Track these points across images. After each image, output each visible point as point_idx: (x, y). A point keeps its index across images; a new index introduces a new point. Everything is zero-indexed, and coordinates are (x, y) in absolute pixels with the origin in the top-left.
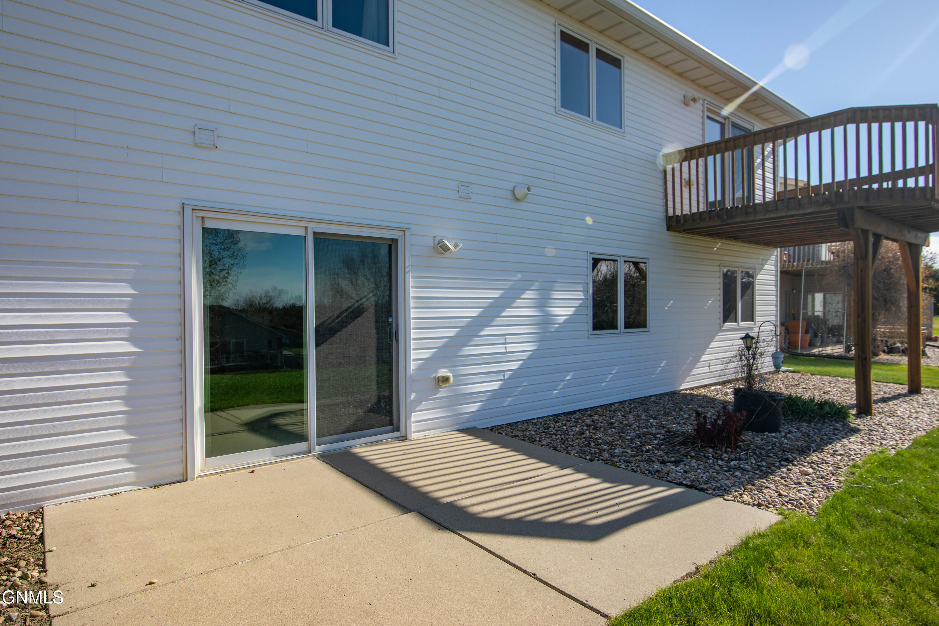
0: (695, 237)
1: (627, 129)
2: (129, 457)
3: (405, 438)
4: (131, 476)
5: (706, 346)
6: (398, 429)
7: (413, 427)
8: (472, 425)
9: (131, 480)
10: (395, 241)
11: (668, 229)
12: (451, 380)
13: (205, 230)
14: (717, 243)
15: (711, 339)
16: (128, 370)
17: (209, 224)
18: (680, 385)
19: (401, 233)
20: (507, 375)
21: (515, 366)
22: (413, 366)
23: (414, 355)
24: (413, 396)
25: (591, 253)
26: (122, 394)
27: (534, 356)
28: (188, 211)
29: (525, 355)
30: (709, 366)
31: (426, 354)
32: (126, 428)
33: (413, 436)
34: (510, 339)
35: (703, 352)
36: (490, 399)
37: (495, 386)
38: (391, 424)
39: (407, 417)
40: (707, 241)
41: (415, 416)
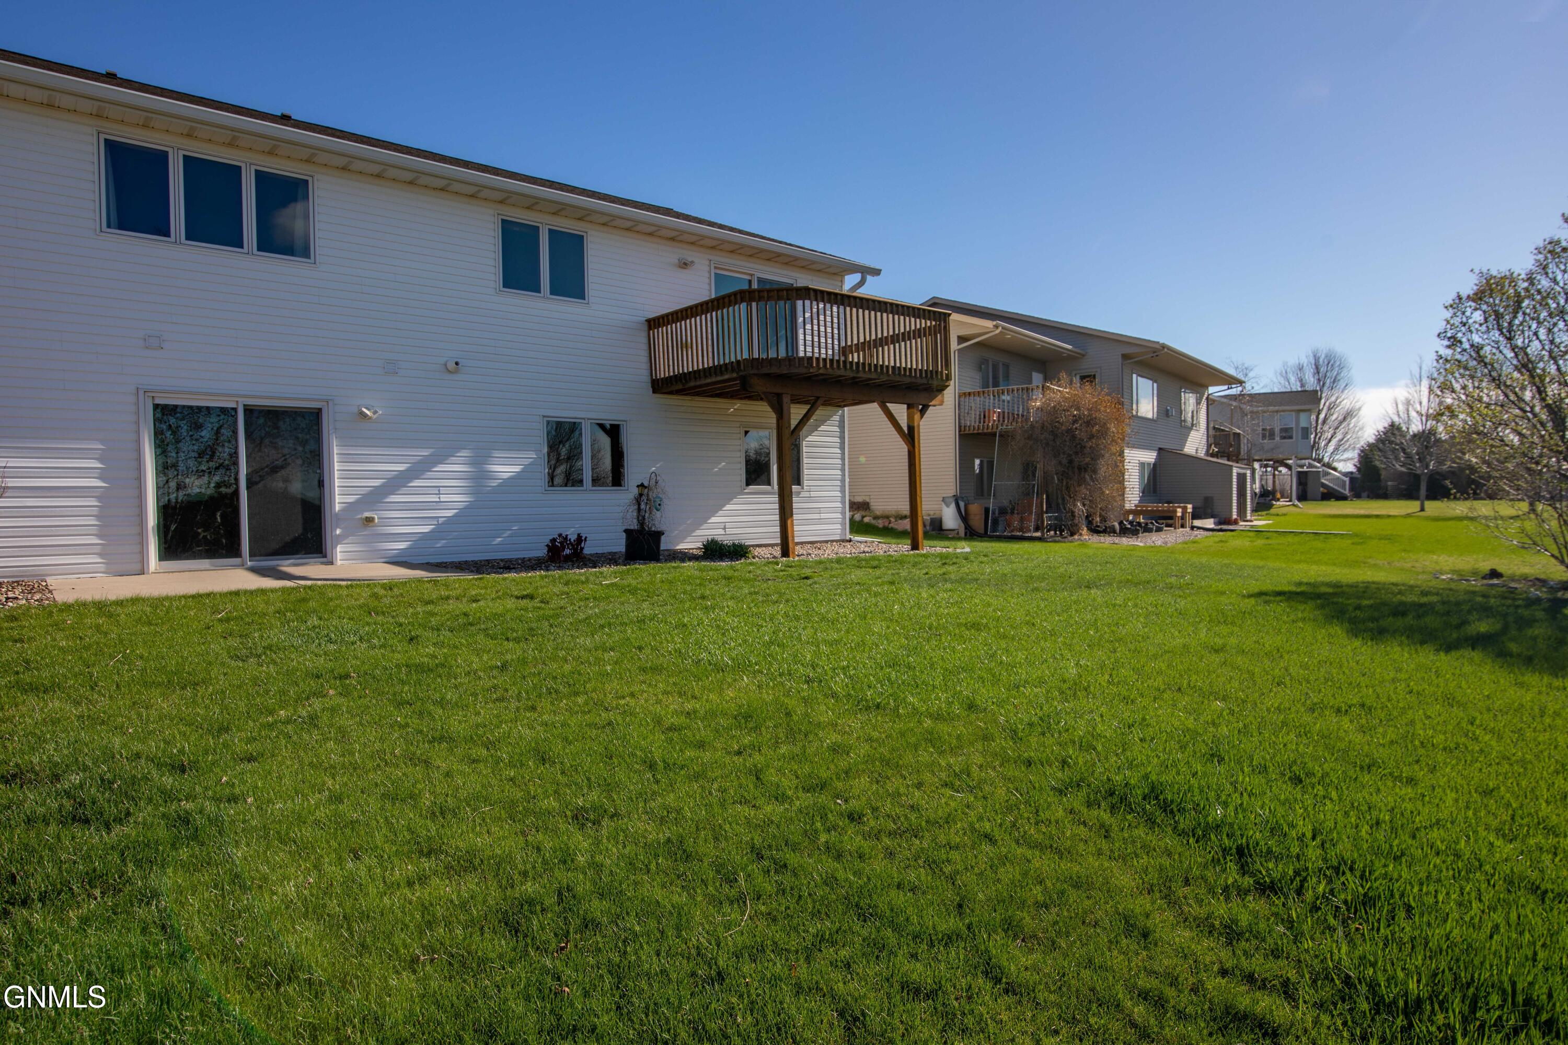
0: (697, 398)
1: (592, 300)
2: (100, 555)
3: (332, 563)
4: (102, 567)
5: (720, 507)
6: (325, 556)
7: (339, 556)
8: (404, 559)
9: (103, 570)
10: (320, 410)
11: (654, 392)
12: (376, 520)
13: (156, 406)
14: (736, 404)
15: (728, 500)
16: (98, 498)
17: (157, 401)
18: (678, 544)
19: (325, 404)
20: (441, 520)
21: (450, 513)
22: (337, 507)
23: (338, 499)
24: (338, 532)
25: (544, 416)
26: (95, 513)
27: (469, 507)
28: (141, 393)
29: (461, 505)
30: (725, 528)
31: (351, 499)
32: (99, 536)
33: (339, 563)
34: (443, 490)
35: (713, 513)
36: (420, 539)
37: (426, 529)
38: (321, 552)
39: (334, 547)
40: (721, 403)
41: (339, 548)
